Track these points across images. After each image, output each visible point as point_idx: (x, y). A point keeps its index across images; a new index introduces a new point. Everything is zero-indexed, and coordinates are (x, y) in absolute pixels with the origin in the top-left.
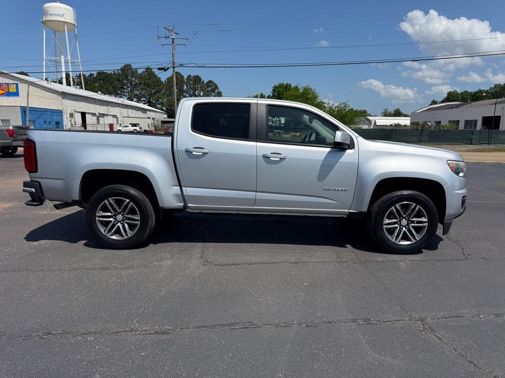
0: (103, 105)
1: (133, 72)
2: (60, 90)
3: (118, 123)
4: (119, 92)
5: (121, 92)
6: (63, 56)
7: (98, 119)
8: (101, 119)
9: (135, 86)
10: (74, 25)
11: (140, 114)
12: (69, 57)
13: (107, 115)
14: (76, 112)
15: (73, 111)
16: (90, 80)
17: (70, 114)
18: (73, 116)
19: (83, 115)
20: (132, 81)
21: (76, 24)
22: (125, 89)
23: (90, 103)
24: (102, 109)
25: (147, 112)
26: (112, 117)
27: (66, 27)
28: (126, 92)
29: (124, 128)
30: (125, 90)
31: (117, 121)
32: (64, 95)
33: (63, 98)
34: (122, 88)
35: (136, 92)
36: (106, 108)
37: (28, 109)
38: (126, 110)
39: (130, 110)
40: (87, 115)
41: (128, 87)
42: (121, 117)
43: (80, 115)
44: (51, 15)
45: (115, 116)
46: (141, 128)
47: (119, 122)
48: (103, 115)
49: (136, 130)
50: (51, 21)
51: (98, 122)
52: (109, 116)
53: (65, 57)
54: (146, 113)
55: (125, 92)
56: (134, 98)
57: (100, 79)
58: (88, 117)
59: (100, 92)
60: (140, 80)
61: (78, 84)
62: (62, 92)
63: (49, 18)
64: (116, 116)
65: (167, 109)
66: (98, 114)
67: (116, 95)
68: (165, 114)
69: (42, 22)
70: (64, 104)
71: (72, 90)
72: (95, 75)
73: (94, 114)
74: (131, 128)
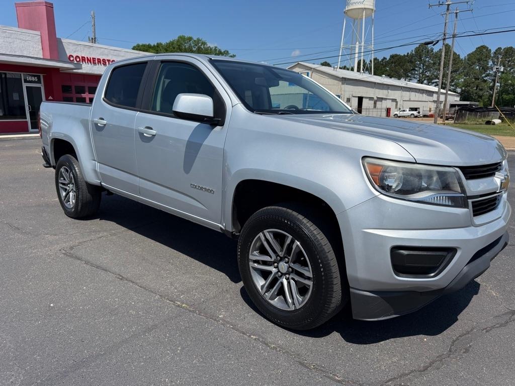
0: (383, 89)
1: (428, 51)
2: (341, 76)
3: (396, 107)
4: (410, 75)
5: (412, 74)
6: (358, 43)
7: (375, 103)
8: (378, 103)
9: (428, 67)
10: (372, 10)
11: (425, 97)
12: (363, 43)
13: (386, 99)
14: (353, 96)
15: (351, 96)
16: (382, 64)
17: (347, 99)
18: (349, 101)
19: (360, 99)
20: (425, 62)
21: (375, 9)
22: (416, 70)
23: (369, 87)
24: (381, 93)
25: (434, 95)
26: (391, 101)
27: (364, 13)
28: (417, 74)
29: (401, 113)
30: (416, 72)
31: (397, 105)
32: (345, 80)
33: (342, 84)
34: (414, 69)
35: (428, 74)
36: (385, 92)
37: (308, 96)
38: (408, 93)
39: (413, 93)
40: (364, 99)
41: (420, 68)
42: (402, 101)
43: (357, 99)
44: (352, 4)
45: (394, 100)
46: (419, 113)
47: (398, 106)
48: (381, 99)
49: (413, 114)
50: (352, 9)
51: (375, 107)
52: (388, 100)
53: (360, 43)
54: (432, 96)
55: (415, 74)
56: (425, 80)
57: (392, 63)
58: (365, 101)
59: (384, 76)
60: (435, 59)
61: (367, 69)
62: (343, 78)
63: (351, 7)
64: (396, 99)
65: (462, 91)
66: (376, 98)
67: (407, 77)
68: (457, 96)
69: (344, 12)
70: (343, 89)
71: (354, 75)
72: (388, 59)
73: (371, 99)
74: (408, 113)
